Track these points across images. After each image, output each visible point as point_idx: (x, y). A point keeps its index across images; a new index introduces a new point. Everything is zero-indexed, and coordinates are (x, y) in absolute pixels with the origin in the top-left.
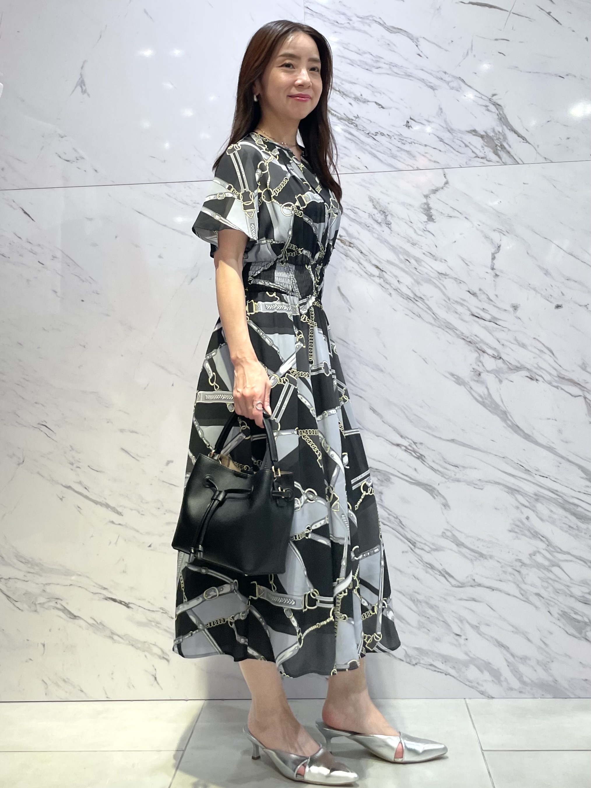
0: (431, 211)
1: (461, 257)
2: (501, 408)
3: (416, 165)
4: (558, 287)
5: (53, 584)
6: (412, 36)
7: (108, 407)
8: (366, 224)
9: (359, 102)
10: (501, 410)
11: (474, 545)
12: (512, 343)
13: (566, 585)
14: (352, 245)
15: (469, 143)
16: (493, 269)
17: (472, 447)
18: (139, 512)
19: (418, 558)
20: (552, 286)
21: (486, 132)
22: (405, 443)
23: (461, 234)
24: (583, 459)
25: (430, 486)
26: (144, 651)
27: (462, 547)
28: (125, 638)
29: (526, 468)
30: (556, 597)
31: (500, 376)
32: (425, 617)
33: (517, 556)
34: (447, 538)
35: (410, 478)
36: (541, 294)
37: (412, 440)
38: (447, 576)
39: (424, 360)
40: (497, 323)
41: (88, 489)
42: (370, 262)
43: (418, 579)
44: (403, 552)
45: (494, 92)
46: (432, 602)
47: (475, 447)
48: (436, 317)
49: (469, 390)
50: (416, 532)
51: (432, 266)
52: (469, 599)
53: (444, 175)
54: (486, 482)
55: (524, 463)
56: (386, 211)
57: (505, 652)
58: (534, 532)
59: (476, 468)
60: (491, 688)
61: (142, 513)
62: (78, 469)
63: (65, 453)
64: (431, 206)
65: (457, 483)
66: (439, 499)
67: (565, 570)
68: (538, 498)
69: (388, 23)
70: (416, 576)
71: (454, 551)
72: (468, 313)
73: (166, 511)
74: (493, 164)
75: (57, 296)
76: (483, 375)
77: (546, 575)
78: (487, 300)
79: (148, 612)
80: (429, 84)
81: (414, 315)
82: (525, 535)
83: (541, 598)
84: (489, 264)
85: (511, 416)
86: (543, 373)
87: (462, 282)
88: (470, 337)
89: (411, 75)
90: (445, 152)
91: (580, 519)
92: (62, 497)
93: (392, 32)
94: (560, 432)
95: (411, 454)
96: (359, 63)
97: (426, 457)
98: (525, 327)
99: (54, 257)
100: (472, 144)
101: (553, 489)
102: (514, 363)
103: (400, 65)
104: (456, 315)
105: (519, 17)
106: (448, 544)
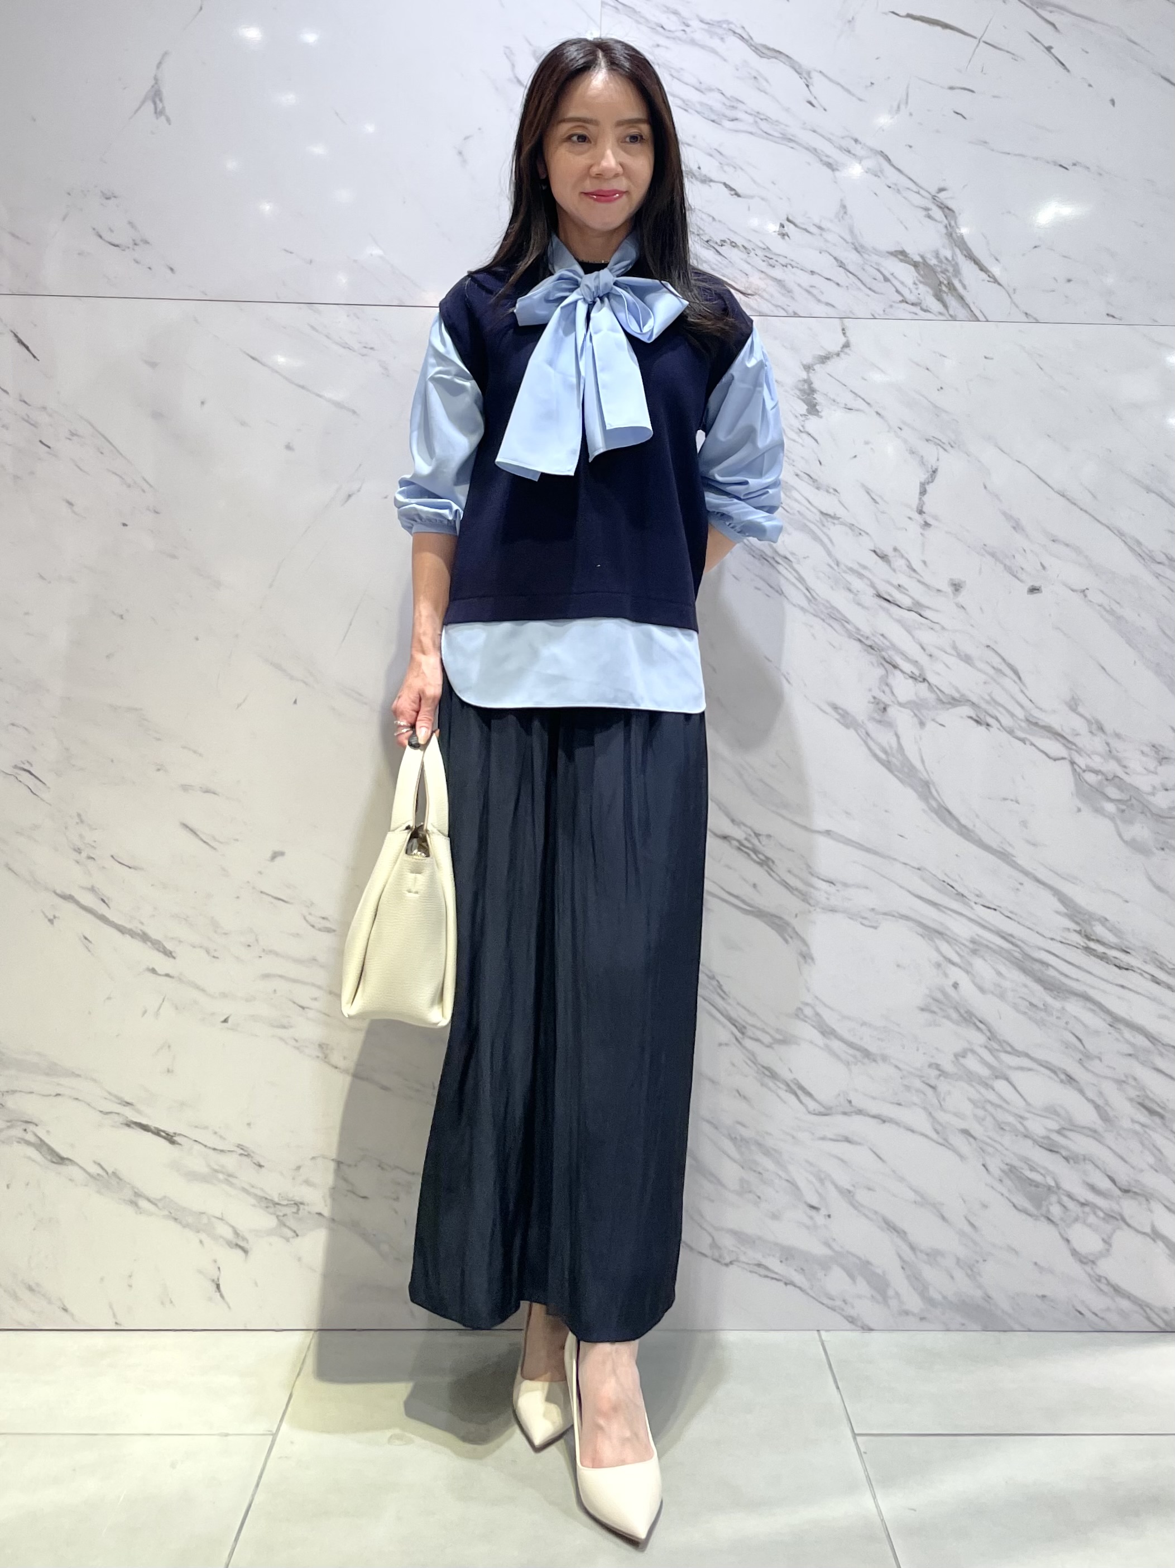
0: (815, 396)
1: (863, 486)
2: (920, 775)
3: (792, 307)
4: (1036, 554)
5: (20, 1091)
6: (800, 66)
7: (159, 739)
9: (696, 180)
10: (921, 780)
11: (855, 1035)
12: (946, 653)
13: (1016, 1114)
15: (892, 274)
16: (921, 512)
17: (862, 845)
18: (208, 952)
19: (747, 1057)
20: (1025, 551)
21: (922, 257)
22: (738, 833)
23: (867, 443)
24: (1063, 878)
25: (780, 918)
26: (199, 1232)
27: (832, 1038)
28: (160, 1205)
29: (961, 890)
30: (998, 1139)
31: (922, 714)
32: (755, 1171)
33: (932, 1057)
34: (805, 1019)
35: (744, 901)
36: (1005, 565)
37: (752, 830)
38: (800, 1093)
39: (785, 676)
40: (923, 613)
41: (106, 901)
43: (745, 1098)
44: (720, 1045)
45: (942, 185)
46: (770, 1143)
47: (868, 846)
48: (811, 596)
49: (864, 738)
50: (747, 1007)
51: (811, 501)
52: (839, 1138)
53: (843, 330)
54: (885, 914)
55: (956, 881)
57: (899, 1242)
58: (966, 1012)
59: (867, 888)
60: (867, 1309)
61: (216, 954)
62: (90, 862)
63: (66, 828)
64: (815, 386)
65: (830, 914)
66: (795, 944)
67: (1018, 1087)
68: (976, 947)
69: (758, 39)
70: (742, 1094)
71: (816, 1045)
72: (872, 592)
73: (264, 950)
74: (934, 318)
75: (74, 512)
76: (892, 711)
77: (983, 1096)
78: (908, 570)
79: (211, 1152)
80: (825, 159)
81: (770, 589)
82: (948, 1017)
83: (971, 1140)
84: (915, 502)
85: (936, 790)
86: (1001, 713)
87: (862, 533)
88: (870, 636)
89: (793, 138)
90: (847, 287)
91: (1051, 990)
92: (52, 917)
93: (762, 55)
94: (1024, 824)
95: (748, 855)
96: (699, 108)
97: (776, 861)
98: (972, 626)
99: (73, 434)
100: (895, 277)
101: (1005, 933)
102: (949, 691)
103: (774, 118)
104: (848, 593)
105: (994, 49)
106: (806, 1031)
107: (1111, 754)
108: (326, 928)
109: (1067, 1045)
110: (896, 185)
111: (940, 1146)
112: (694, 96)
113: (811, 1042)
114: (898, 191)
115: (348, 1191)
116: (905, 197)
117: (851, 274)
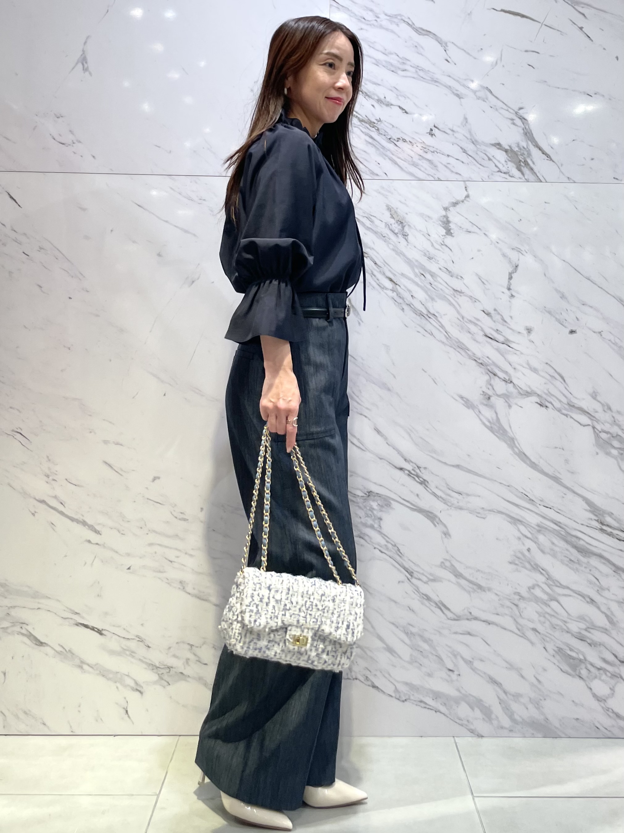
0: (450, 225)
1: (477, 275)
2: (509, 435)
3: (437, 175)
4: (573, 312)
5: (18, 607)
6: (441, 40)
7: (90, 415)
8: (382, 234)
9: (383, 106)
10: (509, 437)
11: (473, 577)
12: (523, 367)
13: (563, 620)
15: (493, 156)
16: (509, 289)
17: (477, 473)
18: (119, 531)
19: (413, 588)
20: (567, 310)
21: (510, 147)
22: (408, 467)
23: (479, 251)
24: (588, 491)
25: (432, 513)
26: (116, 682)
27: (461, 578)
28: (95, 667)
29: (531, 498)
30: (553, 633)
31: (510, 401)
32: (419, 651)
33: (516, 589)
34: (445, 568)
35: (412, 504)
36: (556, 318)
37: (415, 464)
38: (443, 608)
39: (434, 381)
40: (510, 345)
41: (63, 503)
42: (384, 274)
43: (413, 611)
44: (399, 582)
45: (521, 106)
46: (427, 635)
47: (480, 473)
48: (448, 336)
49: (478, 414)
50: (414, 562)
51: (447, 282)
52: (465, 633)
53: (466, 187)
54: (490, 510)
55: (529, 493)
56: (403, 222)
57: (498, 689)
58: (535, 564)
59: (479, 496)
60: (481, 726)
61: (122, 532)
62: (54, 482)
63: (41, 464)
64: (451, 219)
65: (459, 511)
66: (441, 528)
67: (563, 606)
68: (540, 529)
69: (418, 25)
70: (411, 608)
71: (452, 582)
72: (481, 333)
73: (149, 530)
74: (516, 180)
75: (42, 291)
76: (492, 399)
77: (544, 610)
78: (502, 321)
79: (122, 639)
80: (455, 92)
81: (426, 332)
82: (525, 568)
83: (537, 634)
84: (506, 283)
85: (518, 443)
86: (554, 400)
87: (477, 301)
88: (481, 358)
89: (437, 80)
90: (468, 164)
91: (581, 552)
92: (34, 512)
93: (420, 34)
94: (567, 461)
95: (414, 478)
96: (384, 63)
97: (429, 482)
98: (538, 352)
99: (41, 248)
100: (495, 158)
101: (556, 521)
102: (525, 388)
103: (427, 69)
104: (469, 334)
105: (551, 30)
106: (445, 574)
107: (615, 422)
108: (183, 518)
109: (590, 582)
110: (495, 106)
111: (519, 637)
112: (382, 57)
113: (449, 581)
114: (497, 110)
115: (197, 661)
116: (500, 113)
117: (470, 156)
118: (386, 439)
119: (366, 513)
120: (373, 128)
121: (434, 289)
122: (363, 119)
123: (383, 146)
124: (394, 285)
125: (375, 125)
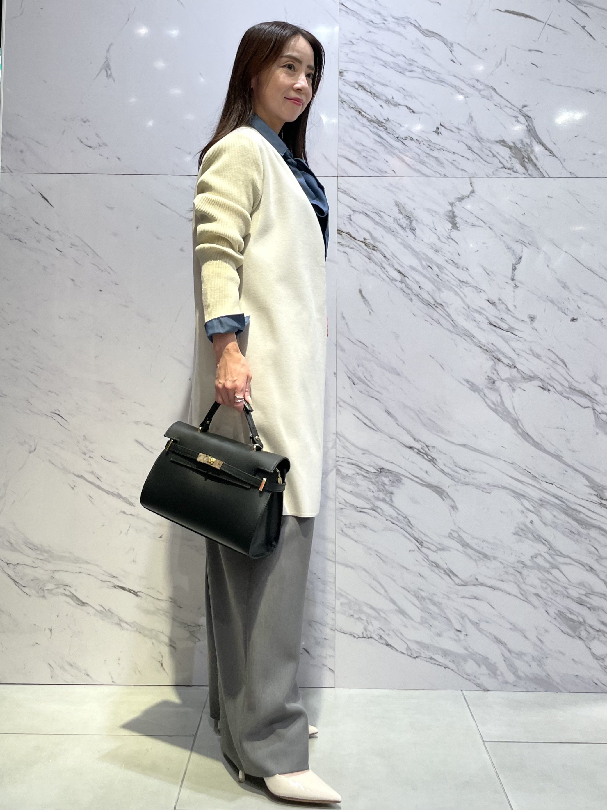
0: (456, 219)
1: (482, 266)
2: (512, 415)
3: (443, 172)
4: (575, 301)
5: (61, 571)
6: (447, 41)
7: (122, 398)
8: (391, 228)
9: (390, 106)
10: (513, 418)
11: (479, 547)
12: (526, 353)
13: (563, 586)
14: (376, 249)
15: (497, 153)
16: (513, 280)
17: (483, 452)
19: (423, 556)
20: (569, 299)
21: (514, 143)
22: (417, 446)
23: (484, 243)
24: (588, 468)
25: (440, 488)
26: (151, 638)
27: (467, 547)
28: (131, 625)
29: (533, 474)
30: (554, 598)
31: (513, 384)
32: (428, 613)
33: (519, 557)
34: (453, 538)
35: (421, 480)
36: (558, 307)
37: (425, 444)
38: (451, 575)
39: (441, 366)
40: (514, 332)
41: (99, 478)
42: (393, 266)
43: (423, 577)
44: (410, 551)
45: (525, 104)
46: (436, 599)
47: (486, 452)
48: (455, 325)
49: (483, 397)
50: (423, 532)
51: (453, 273)
52: (471, 597)
53: (471, 183)
54: (494, 486)
55: (532, 470)
56: (411, 217)
57: (503, 648)
59: (485, 473)
60: (486, 681)
62: (91, 459)
63: (78, 442)
64: (456, 214)
65: (466, 486)
66: (449, 502)
67: (564, 573)
69: (424, 27)
70: (421, 575)
71: (459, 551)
72: (486, 322)
74: (520, 176)
75: (75, 284)
76: (498, 383)
77: (546, 577)
78: (505, 309)
79: (156, 600)
80: (460, 91)
81: (433, 321)
82: (528, 538)
83: (539, 598)
84: (510, 274)
85: (522, 424)
86: (556, 384)
87: (482, 291)
88: (486, 344)
89: (442, 80)
90: (473, 160)
91: (581, 524)
92: (73, 486)
93: (426, 35)
94: (568, 441)
95: (423, 456)
96: (392, 65)
97: (437, 460)
98: (540, 338)
99: (72, 245)
100: (499, 155)
101: (558, 496)
102: (528, 372)
103: (433, 70)
104: (474, 323)
105: (554, 29)
106: (454, 544)
110: (499, 104)
111: (523, 602)
112: (390, 59)
113: (457, 550)
114: (501, 108)
116: (504, 111)
117: (475, 153)
118: (396, 419)
119: (378, 488)
120: (382, 129)
121: (441, 280)
122: (373, 119)
123: (391, 145)
124: (402, 277)
125: (383, 124)
